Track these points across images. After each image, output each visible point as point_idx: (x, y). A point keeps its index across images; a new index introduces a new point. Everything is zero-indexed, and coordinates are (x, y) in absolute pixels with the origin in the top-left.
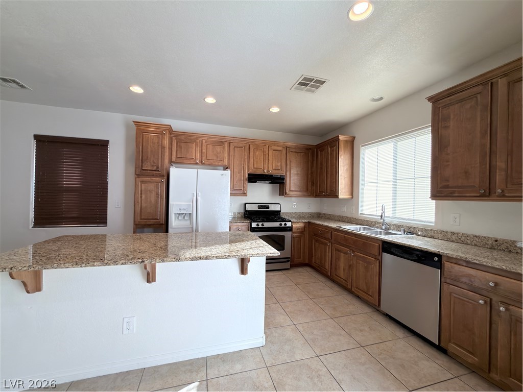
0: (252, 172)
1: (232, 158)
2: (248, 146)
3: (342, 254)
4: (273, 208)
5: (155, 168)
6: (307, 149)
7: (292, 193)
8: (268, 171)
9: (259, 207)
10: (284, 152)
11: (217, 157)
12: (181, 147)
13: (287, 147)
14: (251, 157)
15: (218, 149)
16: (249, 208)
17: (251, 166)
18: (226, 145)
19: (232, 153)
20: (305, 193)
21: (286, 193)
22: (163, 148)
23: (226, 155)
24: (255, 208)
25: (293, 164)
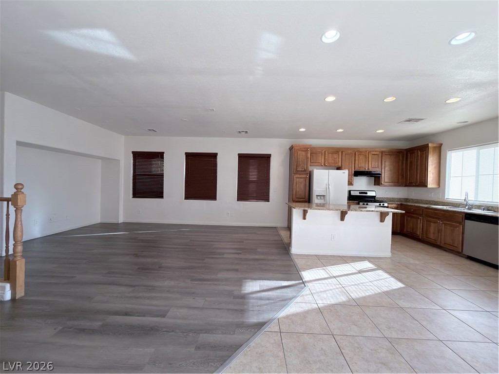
0: (356, 170)
1: (343, 161)
2: (355, 153)
3: (432, 223)
4: (370, 194)
5: (303, 170)
6: (398, 152)
7: (386, 184)
8: (368, 169)
9: (360, 193)
10: (380, 155)
11: (335, 161)
12: (313, 156)
13: (382, 152)
14: (356, 160)
15: (335, 156)
16: (353, 193)
17: (357, 166)
18: (340, 153)
19: (344, 158)
20: (396, 184)
21: (381, 184)
22: (307, 158)
23: (340, 160)
24: (357, 194)
25: (387, 164)
